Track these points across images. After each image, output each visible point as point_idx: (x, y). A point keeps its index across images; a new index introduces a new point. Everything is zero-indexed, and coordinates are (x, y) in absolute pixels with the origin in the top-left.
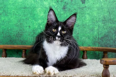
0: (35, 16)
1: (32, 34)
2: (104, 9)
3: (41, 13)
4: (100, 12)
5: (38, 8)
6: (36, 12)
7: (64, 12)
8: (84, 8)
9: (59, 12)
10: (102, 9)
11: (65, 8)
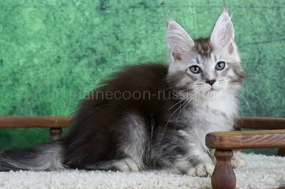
0: (18, 31)
1: (10, 82)
2: (213, 10)
3: (35, 22)
4: (204, 18)
5: (27, 7)
6: (19, 19)
7: (102, 18)
8: (158, 7)
9: (88, 20)
10: (209, 9)
11: (104, 7)
